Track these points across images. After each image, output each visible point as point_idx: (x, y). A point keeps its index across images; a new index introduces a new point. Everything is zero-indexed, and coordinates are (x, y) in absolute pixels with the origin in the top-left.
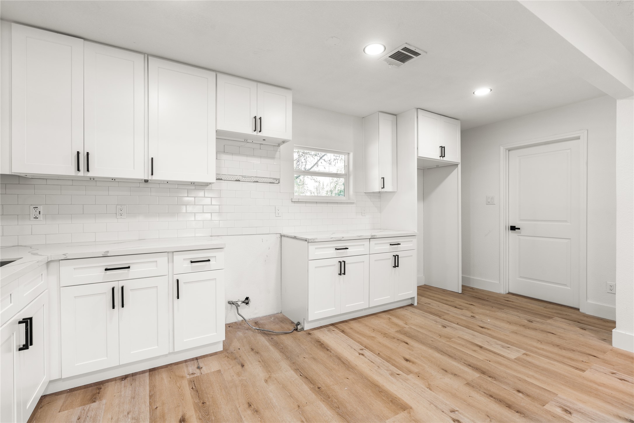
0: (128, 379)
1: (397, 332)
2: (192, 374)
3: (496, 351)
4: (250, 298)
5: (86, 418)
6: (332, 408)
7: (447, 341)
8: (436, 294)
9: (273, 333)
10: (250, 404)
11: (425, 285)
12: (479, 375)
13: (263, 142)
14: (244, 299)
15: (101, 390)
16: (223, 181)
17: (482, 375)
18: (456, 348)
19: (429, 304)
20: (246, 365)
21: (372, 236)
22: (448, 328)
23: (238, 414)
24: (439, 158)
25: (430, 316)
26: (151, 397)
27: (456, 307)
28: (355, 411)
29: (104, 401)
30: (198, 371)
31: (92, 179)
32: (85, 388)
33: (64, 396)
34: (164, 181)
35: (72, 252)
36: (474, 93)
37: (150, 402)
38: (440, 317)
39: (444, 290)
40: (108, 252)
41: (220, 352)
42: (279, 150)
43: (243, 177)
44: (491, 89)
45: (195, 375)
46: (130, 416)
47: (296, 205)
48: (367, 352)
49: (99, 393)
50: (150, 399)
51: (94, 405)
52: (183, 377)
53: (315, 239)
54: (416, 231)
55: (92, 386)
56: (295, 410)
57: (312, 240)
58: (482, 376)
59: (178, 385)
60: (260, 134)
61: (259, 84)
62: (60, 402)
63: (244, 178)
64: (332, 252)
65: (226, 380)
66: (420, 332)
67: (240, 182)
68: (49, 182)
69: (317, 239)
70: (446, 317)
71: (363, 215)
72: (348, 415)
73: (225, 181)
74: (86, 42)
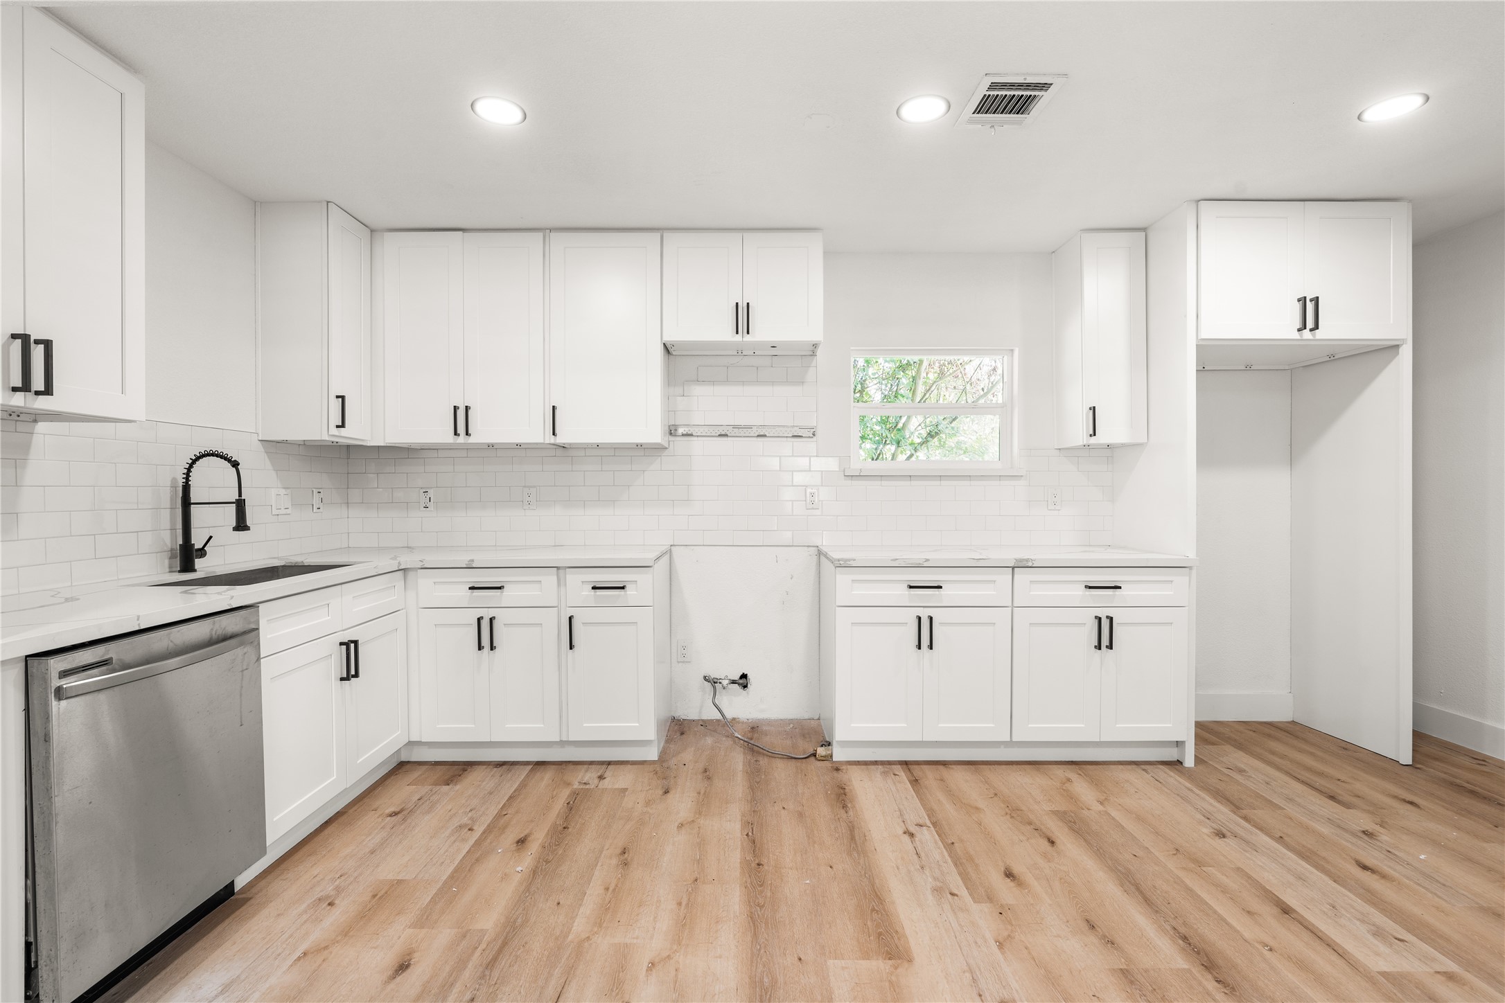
0: (504, 767)
1: (1055, 813)
2: (585, 783)
3: (1333, 937)
4: (750, 676)
5: (426, 801)
6: (749, 902)
7: (1184, 868)
8: (1301, 751)
9: (761, 750)
10: (626, 851)
11: (1293, 722)
12: (1186, 966)
13: (774, 352)
14: (737, 677)
15: (466, 772)
16: (696, 438)
17: (1197, 972)
18: (1191, 890)
19: (1241, 771)
20: (672, 792)
21: (1021, 560)
22: (1230, 841)
23: (597, 859)
24: (1296, 335)
25: (1203, 799)
26: (511, 797)
27: (1332, 798)
28: (787, 922)
29: (458, 787)
30: (596, 781)
31: (491, 447)
32: (451, 765)
33: (424, 768)
34: (592, 444)
35: (432, 559)
36: (1359, 118)
37: (505, 804)
38: (1238, 808)
39: (1343, 745)
40: (473, 561)
41: (653, 762)
42: (814, 364)
43: (735, 427)
44: (1430, 95)
45: (587, 787)
46: (470, 814)
47: (855, 483)
48: (927, 837)
49: (460, 776)
50: (507, 801)
51: (446, 788)
52: (569, 784)
53: (849, 560)
54: (1192, 554)
55: (459, 765)
56: (685, 883)
57: (842, 562)
58: (1198, 975)
59: (555, 793)
60: (748, 338)
61: (747, 235)
62: (417, 774)
63: (736, 430)
64: (900, 593)
65: (623, 805)
66: (1123, 828)
67: (729, 439)
68: (441, 454)
69: (854, 560)
70: (1261, 814)
71: (1049, 508)
72: (766, 923)
73: (699, 438)
74: (466, 234)
